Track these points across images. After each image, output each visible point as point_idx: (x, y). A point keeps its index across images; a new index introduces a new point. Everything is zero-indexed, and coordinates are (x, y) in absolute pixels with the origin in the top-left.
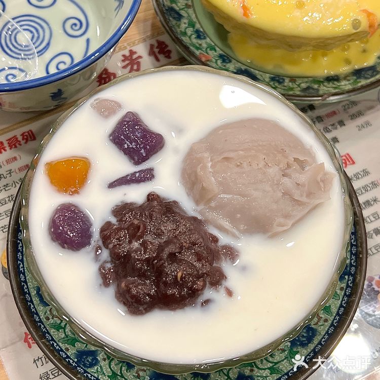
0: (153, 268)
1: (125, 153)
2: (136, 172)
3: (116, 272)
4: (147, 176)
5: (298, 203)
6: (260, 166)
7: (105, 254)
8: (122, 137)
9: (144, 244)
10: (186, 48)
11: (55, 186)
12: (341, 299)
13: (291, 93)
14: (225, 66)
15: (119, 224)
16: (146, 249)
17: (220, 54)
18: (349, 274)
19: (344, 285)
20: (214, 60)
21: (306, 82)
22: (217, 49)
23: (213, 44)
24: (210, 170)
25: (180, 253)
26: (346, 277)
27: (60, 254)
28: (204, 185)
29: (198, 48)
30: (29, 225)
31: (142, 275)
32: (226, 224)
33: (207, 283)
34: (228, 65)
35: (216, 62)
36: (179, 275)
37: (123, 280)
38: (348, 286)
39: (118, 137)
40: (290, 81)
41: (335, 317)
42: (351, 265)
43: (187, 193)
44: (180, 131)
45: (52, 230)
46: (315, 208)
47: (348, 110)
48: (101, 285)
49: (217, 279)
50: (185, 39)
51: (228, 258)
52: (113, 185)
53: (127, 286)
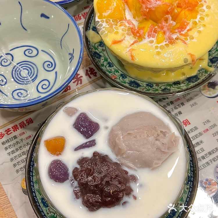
0: (99, 189)
1: (81, 133)
2: (87, 142)
3: (82, 192)
4: (93, 143)
5: (164, 153)
6: (145, 137)
7: (76, 183)
8: (79, 126)
9: (94, 178)
10: (104, 73)
11: (50, 152)
12: (187, 194)
13: (157, 92)
14: (124, 80)
15: (81, 168)
16: (95, 180)
17: (121, 74)
18: (191, 181)
19: (188, 187)
20: (118, 78)
21: (164, 86)
22: (119, 71)
23: (117, 69)
24: (122, 140)
25: (111, 181)
26: (189, 182)
27: (53, 184)
28: (120, 147)
29: (110, 72)
30: (39, 172)
31: (94, 192)
32: (131, 165)
33: (124, 194)
34: (125, 79)
35: (119, 79)
36: (111, 191)
37: (85, 195)
38: (190, 187)
39: (78, 126)
40: (156, 86)
41: (185, 202)
42: (191, 177)
43: (112, 151)
44: (106, 120)
45: (50, 174)
46: (172, 154)
47: (185, 97)
48: (75, 198)
49: (129, 192)
50: (103, 68)
51: (133, 182)
52: (77, 149)
53: (87, 198)
